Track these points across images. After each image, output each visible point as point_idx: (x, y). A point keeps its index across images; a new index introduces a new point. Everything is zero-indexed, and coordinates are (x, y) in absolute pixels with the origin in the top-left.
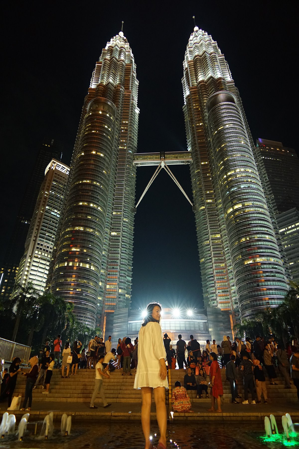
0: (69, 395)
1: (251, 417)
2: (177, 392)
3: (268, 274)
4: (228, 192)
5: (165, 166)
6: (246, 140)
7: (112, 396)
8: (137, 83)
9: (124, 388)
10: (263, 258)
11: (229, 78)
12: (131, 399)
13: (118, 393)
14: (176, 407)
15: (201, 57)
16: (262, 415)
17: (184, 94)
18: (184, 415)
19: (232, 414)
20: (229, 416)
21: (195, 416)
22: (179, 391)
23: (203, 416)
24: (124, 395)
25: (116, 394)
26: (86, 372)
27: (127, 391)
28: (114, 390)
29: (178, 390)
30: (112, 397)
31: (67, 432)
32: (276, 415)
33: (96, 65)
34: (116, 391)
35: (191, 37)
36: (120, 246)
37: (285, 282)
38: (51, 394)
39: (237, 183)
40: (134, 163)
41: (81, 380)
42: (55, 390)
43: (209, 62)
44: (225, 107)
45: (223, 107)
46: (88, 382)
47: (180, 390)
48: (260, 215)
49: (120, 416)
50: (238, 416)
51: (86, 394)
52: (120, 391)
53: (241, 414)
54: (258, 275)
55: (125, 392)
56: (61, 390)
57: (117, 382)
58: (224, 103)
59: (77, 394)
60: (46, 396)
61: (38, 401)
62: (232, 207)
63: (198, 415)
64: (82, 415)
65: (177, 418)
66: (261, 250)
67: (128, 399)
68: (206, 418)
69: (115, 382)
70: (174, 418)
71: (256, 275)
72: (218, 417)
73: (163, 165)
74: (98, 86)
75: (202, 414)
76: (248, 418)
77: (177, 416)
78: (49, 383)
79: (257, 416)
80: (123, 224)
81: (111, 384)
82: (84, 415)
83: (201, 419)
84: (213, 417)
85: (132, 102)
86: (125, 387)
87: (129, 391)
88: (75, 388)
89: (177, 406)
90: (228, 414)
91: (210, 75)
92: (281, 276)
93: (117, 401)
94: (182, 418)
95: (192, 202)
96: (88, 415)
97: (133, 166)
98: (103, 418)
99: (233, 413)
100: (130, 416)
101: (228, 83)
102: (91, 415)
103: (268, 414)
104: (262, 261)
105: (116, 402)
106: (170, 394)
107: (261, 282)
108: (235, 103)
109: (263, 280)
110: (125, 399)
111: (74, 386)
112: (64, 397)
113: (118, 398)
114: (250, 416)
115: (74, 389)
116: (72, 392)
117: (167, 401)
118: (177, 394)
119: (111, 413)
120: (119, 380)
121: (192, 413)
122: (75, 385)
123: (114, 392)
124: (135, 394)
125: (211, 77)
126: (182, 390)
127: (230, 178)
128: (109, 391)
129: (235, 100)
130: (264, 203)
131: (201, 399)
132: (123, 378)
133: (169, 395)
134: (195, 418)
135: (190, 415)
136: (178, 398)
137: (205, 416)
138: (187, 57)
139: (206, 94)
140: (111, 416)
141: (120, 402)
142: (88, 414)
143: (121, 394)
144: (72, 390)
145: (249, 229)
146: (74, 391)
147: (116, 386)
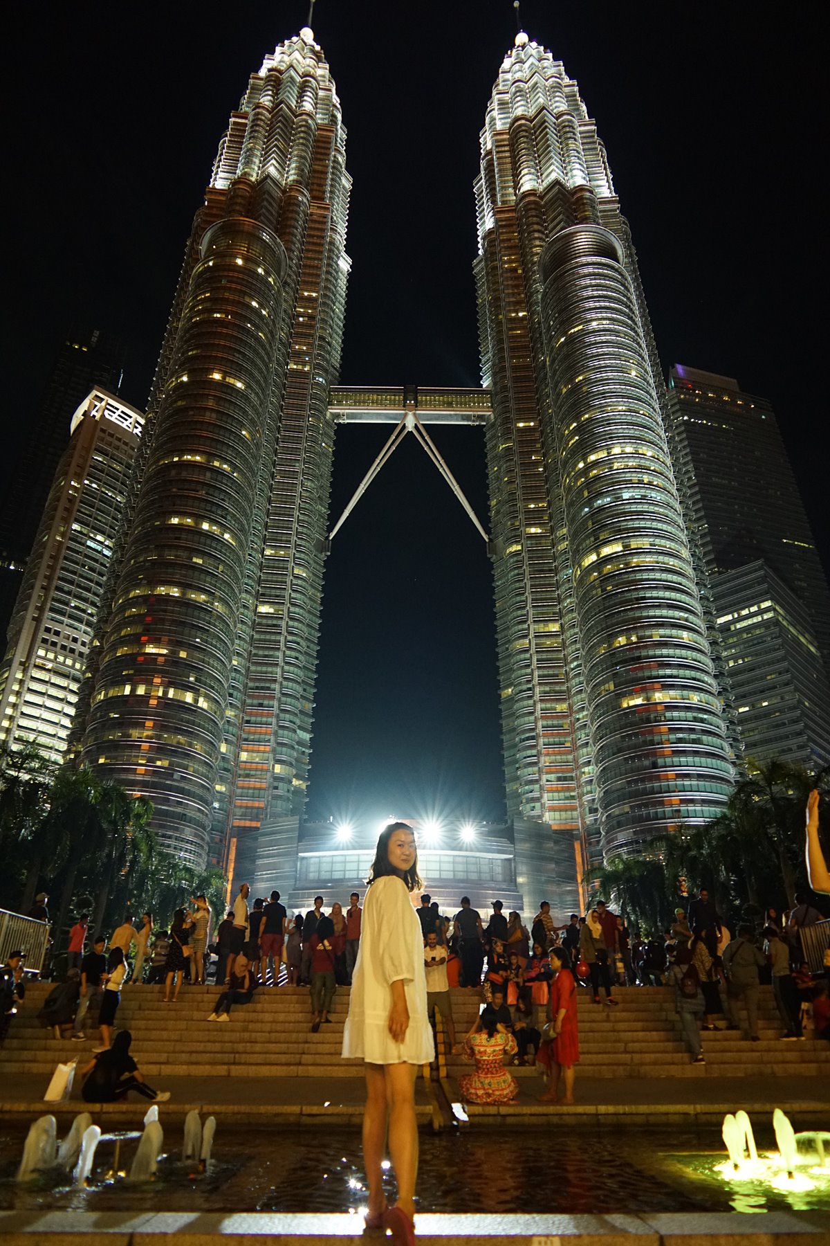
0: (164, 1057)
3: (681, 735)
4: (587, 510)
5: (416, 427)
6: (643, 367)
7: (283, 1058)
8: (346, 182)
10: (672, 693)
11: (604, 189)
12: (337, 1068)
13: (300, 1051)
15: (531, 122)
16: (699, 1111)
17: (478, 227)
18: (496, 1113)
19: (620, 1109)
21: (524, 1115)
24: (318, 1056)
25: (294, 1053)
26: (208, 993)
27: (325, 1045)
28: (288, 1043)
29: (482, 1049)
30: (283, 1061)
33: (232, 120)
34: (296, 1045)
35: (507, 64)
36: (282, 644)
37: (725, 759)
39: (613, 484)
40: (328, 414)
41: (197, 1015)
43: (552, 137)
44: (590, 270)
45: (586, 271)
48: (669, 577)
51: (212, 1055)
52: (306, 1045)
53: (643, 1109)
54: (657, 738)
55: (320, 1048)
56: (141, 1043)
57: (294, 1022)
58: (589, 259)
59: (188, 1055)
62: (597, 549)
65: (476, 1120)
66: (668, 672)
67: (330, 1068)
68: (555, 1120)
69: (289, 1022)
70: (471, 1119)
71: (649, 738)
72: (585, 1117)
73: (410, 423)
74: (234, 183)
76: (663, 1119)
77: (479, 1115)
79: (687, 1114)
80: (292, 584)
81: (279, 1027)
83: (541, 1120)
84: (574, 1117)
85: (331, 236)
87: (328, 1045)
88: (179, 1038)
90: (611, 1109)
91: (553, 176)
92: (716, 742)
93: (300, 1074)
94: (491, 1120)
95: (488, 532)
97: (327, 422)
99: (623, 1105)
101: (601, 203)
104: (669, 700)
105: (297, 1077)
107: (663, 756)
109: (668, 751)
110: (322, 1068)
111: (177, 1032)
112: (151, 1061)
113: (300, 1064)
114: (667, 1114)
115: (177, 1041)
116: (172, 1048)
120: (300, 1015)
122: (180, 1030)
123: (288, 1048)
125: (557, 183)
126: (492, 1049)
127: (594, 469)
128: (274, 1045)
129: (620, 252)
130: (682, 542)
131: (523, 1068)
134: (526, 1119)
135: (512, 1111)
137: (551, 1115)
138: (493, 119)
139: (539, 231)
141: (306, 1075)
143: (308, 1054)
144: (173, 1043)
145: (639, 612)
146: (179, 1047)
147: (294, 1032)
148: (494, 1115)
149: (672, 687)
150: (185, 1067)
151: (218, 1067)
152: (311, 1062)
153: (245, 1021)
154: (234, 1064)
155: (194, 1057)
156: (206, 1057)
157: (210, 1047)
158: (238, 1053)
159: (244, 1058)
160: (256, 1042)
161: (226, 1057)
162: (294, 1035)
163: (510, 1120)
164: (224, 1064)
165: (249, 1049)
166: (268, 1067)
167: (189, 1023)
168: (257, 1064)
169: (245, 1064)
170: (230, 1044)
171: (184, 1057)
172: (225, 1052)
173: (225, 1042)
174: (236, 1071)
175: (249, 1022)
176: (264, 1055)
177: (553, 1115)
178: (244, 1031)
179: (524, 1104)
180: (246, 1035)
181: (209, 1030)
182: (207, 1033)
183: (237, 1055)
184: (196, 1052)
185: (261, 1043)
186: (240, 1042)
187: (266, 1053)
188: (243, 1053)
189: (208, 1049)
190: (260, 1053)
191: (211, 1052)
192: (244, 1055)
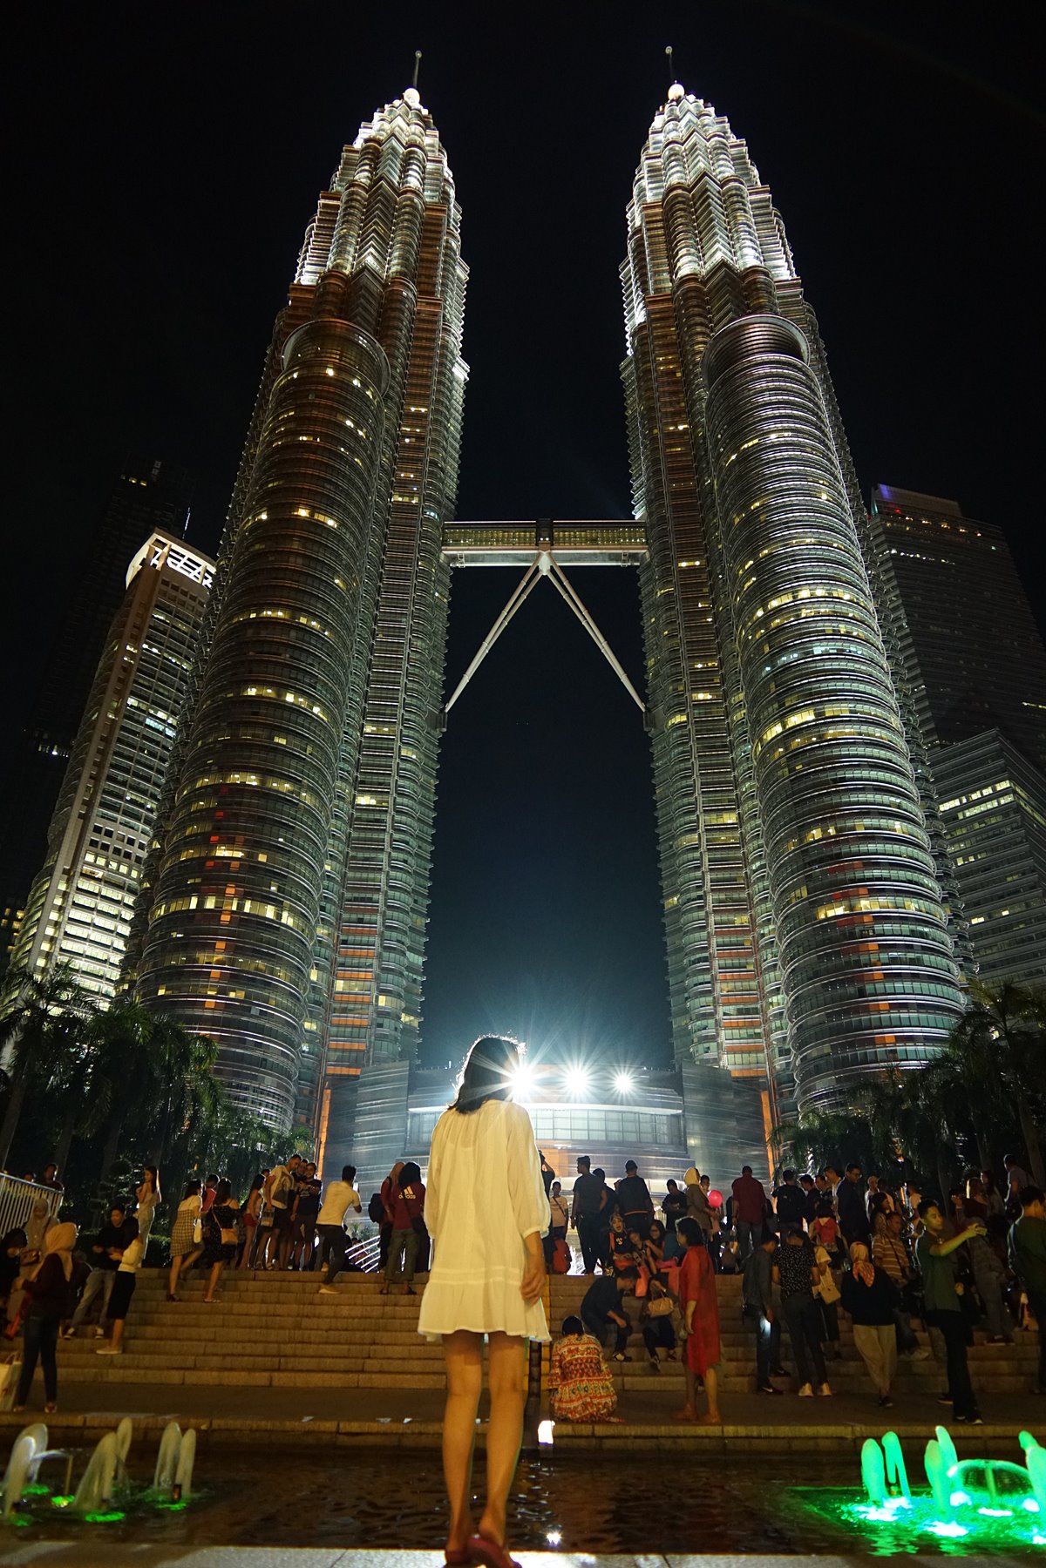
0: (190, 1362)
1: (819, 1440)
2: (570, 1351)
3: (895, 954)
4: (768, 669)
5: (552, 570)
6: (836, 489)
7: (342, 1363)
8: (462, 272)
9: (385, 1337)
10: (882, 900)
11: (783, 271)
12: (409, 1376)
13: (364, 1356)
14: (564, 1405)
15: (690, 192)
16: (858, 1435)
17: (626, 321)
18: (590, 1433)
19: (754, 1431)
20: (747, 1437)
21: (626, 1437)
22: (577, 1349)
23: (657, 1437)
24: (384, 1361)
25: (356, 1358)
26: (254, 1280)
27: (396, 1347)
28: (350, 1344)
29: (573, 1348)
30: (342, 1367)
31: (179, 1487)
32: (903, 1435)
33: (321, 202)
34: (358, 1347)
35: (658, 122)
36: (387, 844)
37: (953, 984)
38: (127, 1356)
39: (801, 636)
40: (442, 557)
41: (238, 1307)
42: (143, 1342)
43: (716, 210)
44: (767, 370)
45: (761, 371)
46: (260, 1315)
47: (581, 1348)
48: (876, 752)
49: (368, 1434)
50: (776, 1438)
51: (251, 1358)
52: (372, 1347)
53: (785, 1431)
54: (864, 958)
55: (390, 1351)
56: (163, 1343)
57: (360, 1318)
58: (765, 357)
59: (221, 1358)
60: (110, 1363)
61: (82, 1379)
62: (782, 718)
63: (639, 1433)
64: (235, 1430)
65: (565, 1442)
66: (877, 873)
67: (401, 1376)
68: (668, 1444)
70: (557, 1440)
71: (853, 958)
72: (707, 1440)
73: (545, 565)
74: (324, 277)
75: (654, 1428)
76: (811, 1443)
77: (568, 1436)
78: (122, 1316)
79: (842, 1438)
80: (399, 769)
81: (341, 1323)
82: (241, 1431)
83: (649, 1444)
84: (692, 1441)
85: (443, 339)
86: (389, 1334)
87: (401, 1348)
88: (212, 1336)
89: (567, 1402)
90: (742, 1431)
91: (718, 257)
92: (939, 962)
93: (361, 1384)
94: (583, 1442)
95: (644, 699)
96: (257, 1430)
97: (440, 566)
98: (311, 1440)
99: (757, 1425)
100: (402, 1434)
101: (779, 287)
102: (266, 1431)
103: (875, 1430)
104: (878, 909)
105: (358, 1387)
106: (546, 1360)
107: (873, 981)
108: (801, 358)
109: (878, 974)
110: (388, 1377)
111: (210, 1329)
112: (175, 1365)
113: (363, 1371)
114: (816, 1438)
115: (210, 1341)
116: (202, 1351)
117: (535, 1385)
118: (568, 1359)
119: (336, 1423)
120: (368, 1308)
121: (619, 1423)
122: (215, 1326)
123: (349, 1350)
124: (425, 1359)
125: (723, 264)
126: (585, 1346)
127: (777, 618)
128: (332, 1346)
129: (804, 347)
130: (891, 708)
132: (385, 1305)
133: (543, 1363)
134: (630, 1444)
135: (610, 1431)
136: (571, 1372)
137: (662, 1437)
138: (642, 190)
139: (701, 324)
140: (338, 1432)
141: (369, 1385)
142: (255, 1426)
143: (375, 1358)
144: (203, 1344)
145: (838, 797)
146: (211, 1348)
147: (358, 1330)
148: (587, 1437)
149: (882, 892)
150: (215, 1374)
151: (257, 1374)
152: (377, 1367)
153: (298, 1316)
154: (279, 1370)
155: (228, 1361)
156: (246, 1361)
157: (249, 1348)
158: (285, 1356)
159: (292, 1363)
160: (310, 1343)
161: (268, 1362)
162: (358, 1334)
163: (608, 1443)
164: (265, 1370)
165: (298, 1352)
166: (320, 1375)
167: (226, 1317)
168: (308, 1371)
169: (293, 1370)
170: (276, 1345)
171: (215, 1361)
172: (268, 1356)
173: (269, 1342)
174: (280, 1379)
175: (303, 1316)
176: (317, 1360)
177: (665, 1437)
178: (294, 1328)
179: (629, 1421)
180: (298, 1333)
181: (251, 1327)
182: (248, 1330)
183: (282, 1360)
184: (233, 1355)
185: (315, 1343)
186: (289, 1343)
187: (320, 1357)
188: (290, 1356)
189: (248, 1351)
190: (312, 1357)
191: (250, 1355)
192: (292, 1359)
